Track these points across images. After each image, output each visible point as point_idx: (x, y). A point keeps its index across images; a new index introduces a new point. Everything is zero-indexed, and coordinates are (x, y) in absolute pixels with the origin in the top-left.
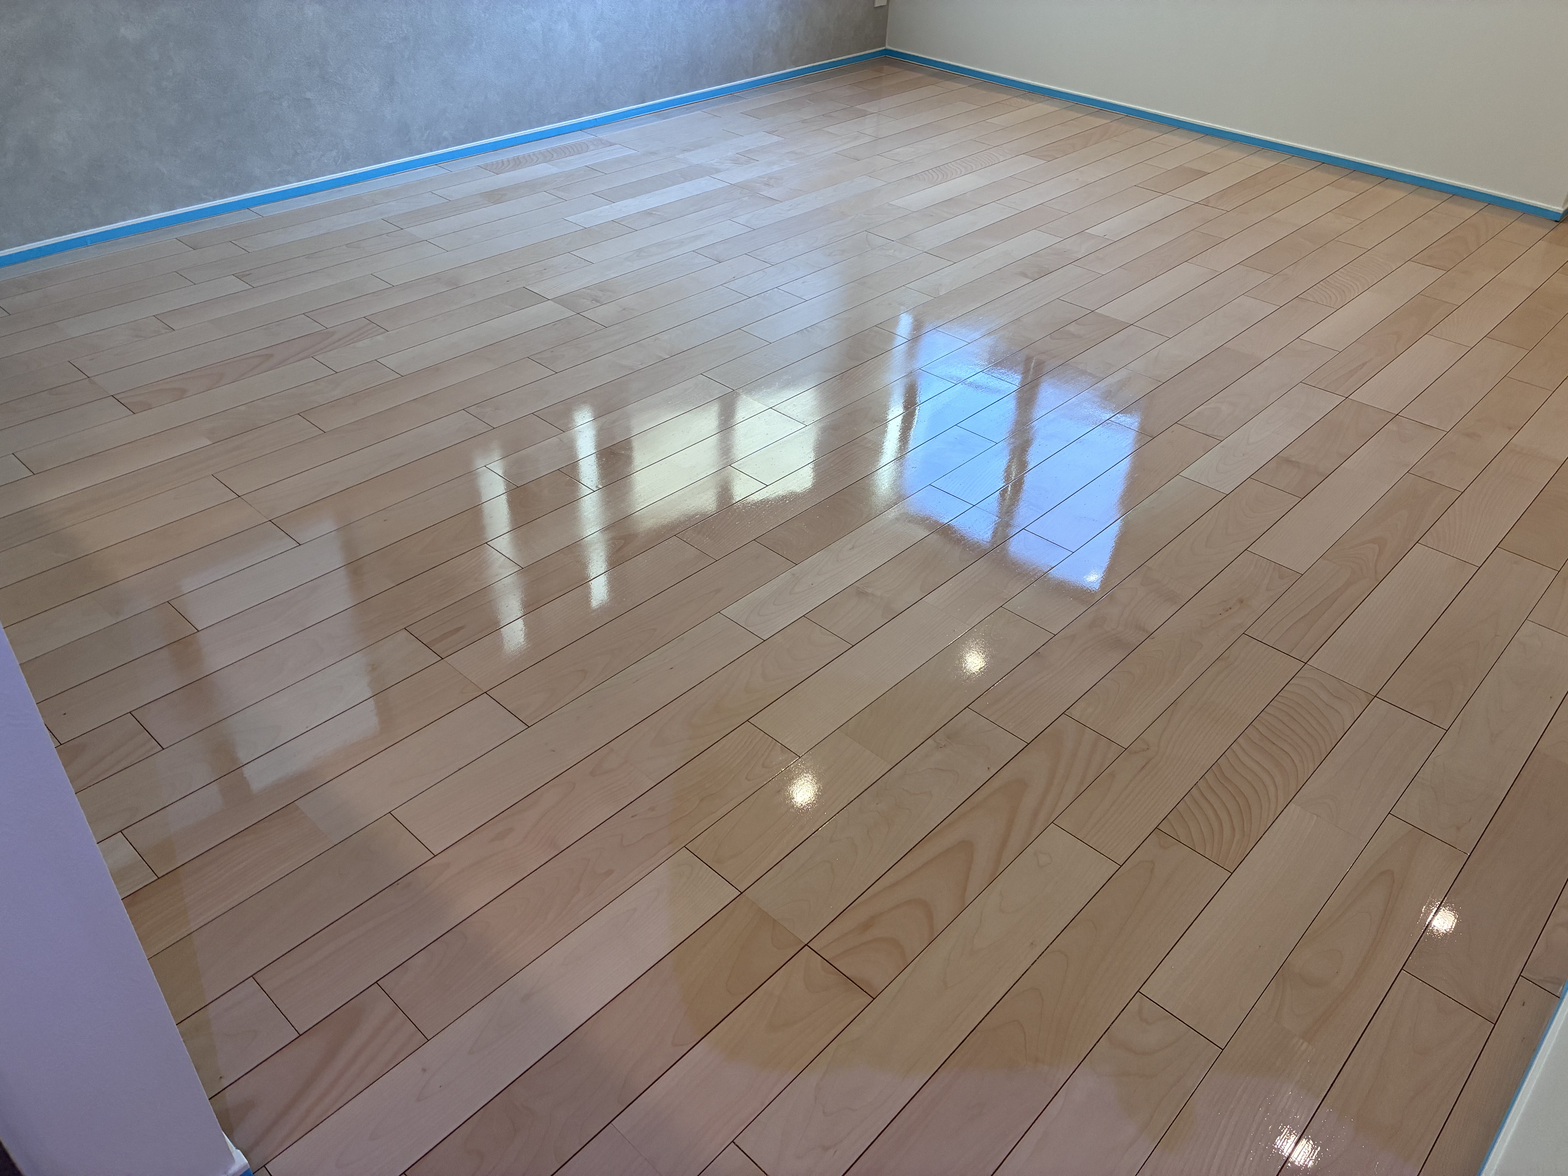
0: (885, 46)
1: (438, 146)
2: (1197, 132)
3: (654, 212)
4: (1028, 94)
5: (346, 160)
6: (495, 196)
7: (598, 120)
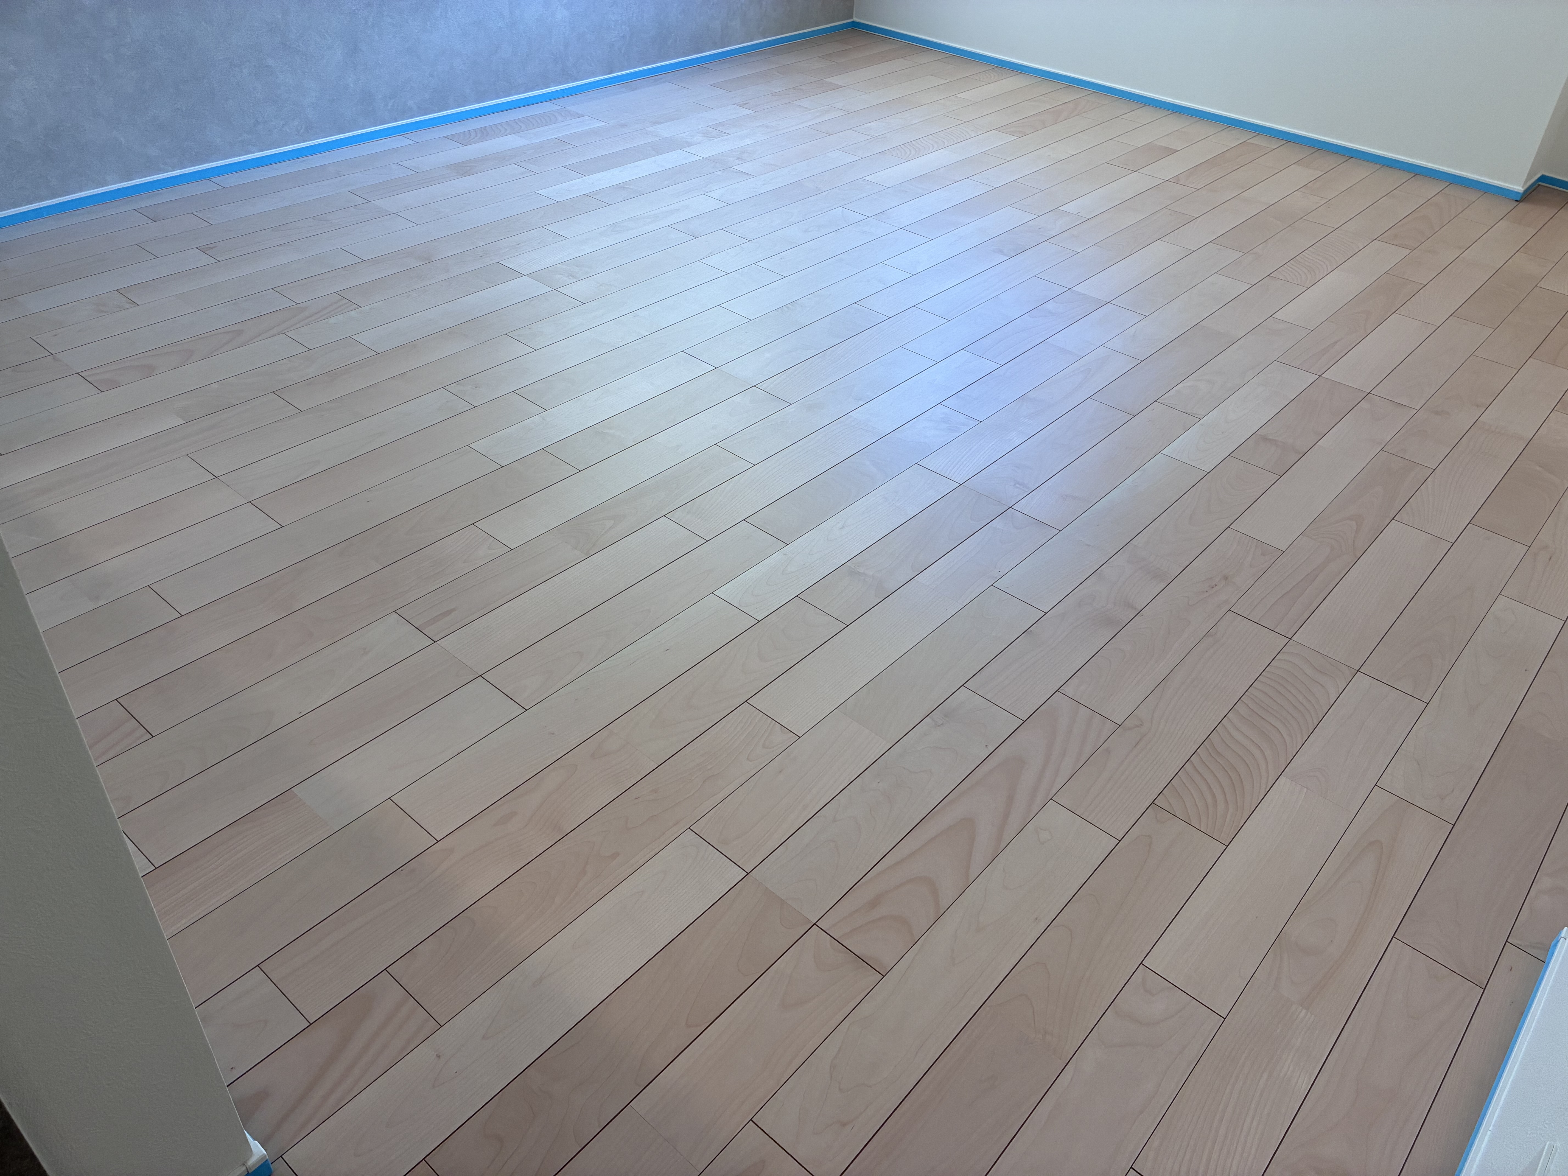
0: (852, 18)
1: (403, 114)
2: (1164, 108)
3: (626, 186)
4: (996, 69)
5: (310, 131)
6: (464, 169)
7: (565, 91)
